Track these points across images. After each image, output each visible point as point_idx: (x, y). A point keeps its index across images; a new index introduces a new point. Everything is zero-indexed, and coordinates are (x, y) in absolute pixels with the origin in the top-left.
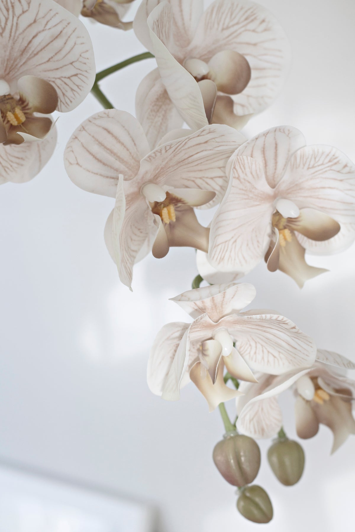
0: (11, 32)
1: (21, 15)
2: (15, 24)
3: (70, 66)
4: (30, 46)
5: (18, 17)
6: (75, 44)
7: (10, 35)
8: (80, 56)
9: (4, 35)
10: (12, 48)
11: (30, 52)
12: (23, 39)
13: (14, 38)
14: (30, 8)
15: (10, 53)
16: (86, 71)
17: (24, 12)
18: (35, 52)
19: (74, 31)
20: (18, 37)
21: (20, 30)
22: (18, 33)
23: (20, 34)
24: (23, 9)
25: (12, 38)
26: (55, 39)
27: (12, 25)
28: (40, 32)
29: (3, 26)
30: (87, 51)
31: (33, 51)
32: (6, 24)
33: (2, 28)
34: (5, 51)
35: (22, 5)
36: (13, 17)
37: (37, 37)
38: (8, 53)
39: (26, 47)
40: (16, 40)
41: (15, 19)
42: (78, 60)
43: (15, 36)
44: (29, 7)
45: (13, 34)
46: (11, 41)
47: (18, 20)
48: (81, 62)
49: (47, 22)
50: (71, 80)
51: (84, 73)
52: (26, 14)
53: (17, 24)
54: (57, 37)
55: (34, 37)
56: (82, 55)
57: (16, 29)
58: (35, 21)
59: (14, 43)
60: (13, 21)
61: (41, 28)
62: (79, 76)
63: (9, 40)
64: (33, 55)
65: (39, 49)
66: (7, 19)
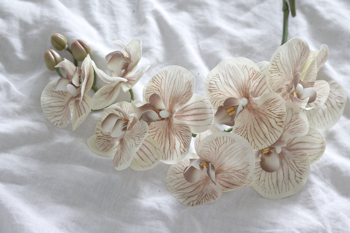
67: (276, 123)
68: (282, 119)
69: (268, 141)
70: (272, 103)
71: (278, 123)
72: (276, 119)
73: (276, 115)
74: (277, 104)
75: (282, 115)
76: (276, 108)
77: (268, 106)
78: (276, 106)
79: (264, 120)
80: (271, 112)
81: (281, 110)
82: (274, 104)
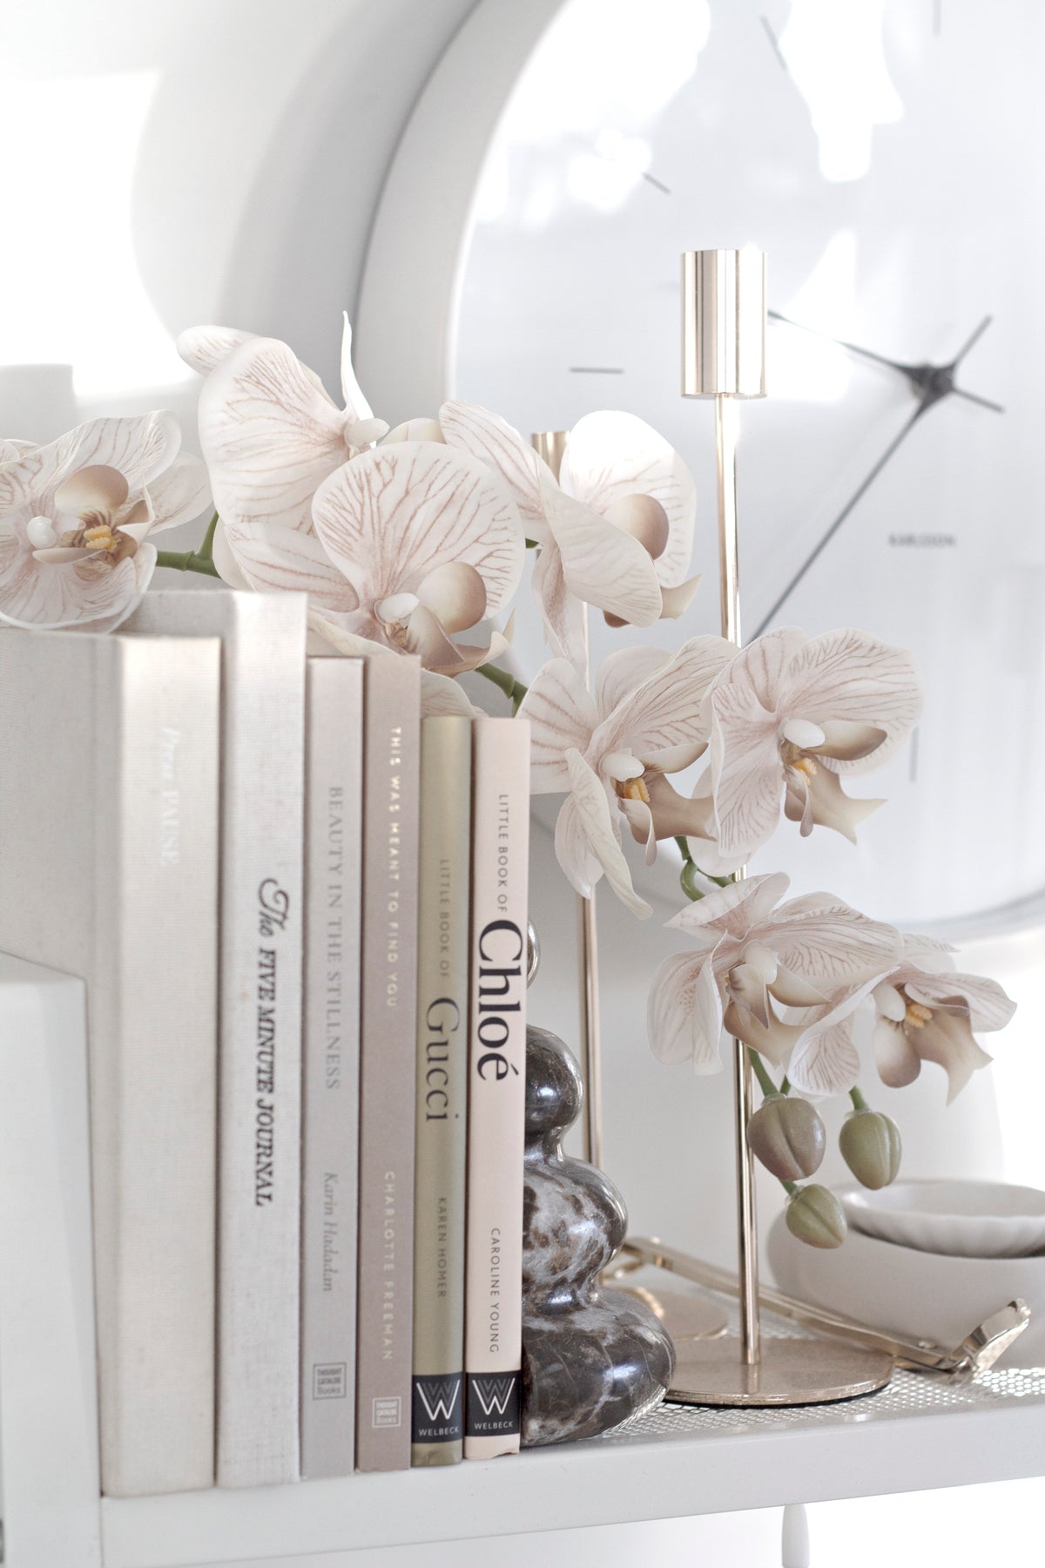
0: (373, 524)
1: (381, 492)
2: (375, 510)
3: (477, 544)
4: (408, 534)
5: (378, 497)
6: (479, 505)
7: (373, 528)
8: (493, 520)
9: (364, 532)
10: (382, 548)
11: (411, 543)
12: (395, 528)
13: (380, 533)
14: (396, 475)
15: (382, 557)
16: (508, 541)
17: (385, 485)
18: (417, 543)
19: (475, 486)
20: (386, 528)
21: (386, 516)
22: (383, 522)
23: (387, 523)
24: (383, 480)
25: (377, 532)
26: (442, 511)
27: (372, 511)
28: (419, 507)
29: (359, 519)
30: (505, 507)
31: (415, 541)
32: (362, 513)
33: (358, 522)
34: (374, 556)
35: (381, 475)
36: (371, 499)
37: (417, 516)
38: (378, 558)
39: (403, 539)
40: (385, 533)
41: (374, 500)
42: (488, 529)
43: (380, 529)
44: (393, 474)
45: (376, 527)
46: (377, 538)
47: (378, 502)
48: (496, 530)
49: (430, 486)
50: (485, 567)
51: (507, 546)
52: (390, 487)
53: (378, 508)
54: (445, 507)
55: (412, 518)
56: (497, 517)
57: (380, 518)
58: (407, 493)
59: (383, 540)
60: (371, 505)
61: (420, 500)
62: (495, 554)
63: (374, 537)
64: (414, 549)
65: (421, 536)
66: (362, 506)
67: (388, 483)
68: (368, 472)
69: (461, 488)
70: (336, 533)
71: (387, 480)
72: (375, 490)
73: (363, 496)
74: (330, 516)
75: (358, 476)
76: (344, 509)
77: (349, 539)
78: (337, 515)
79: (400, 533)
80: (362, 519)
81: (341, 490)
82: (336, 525)
